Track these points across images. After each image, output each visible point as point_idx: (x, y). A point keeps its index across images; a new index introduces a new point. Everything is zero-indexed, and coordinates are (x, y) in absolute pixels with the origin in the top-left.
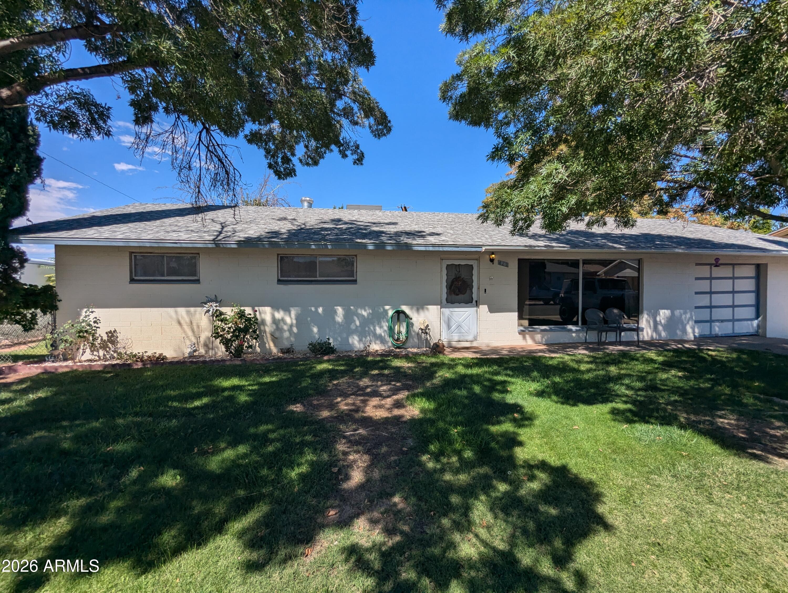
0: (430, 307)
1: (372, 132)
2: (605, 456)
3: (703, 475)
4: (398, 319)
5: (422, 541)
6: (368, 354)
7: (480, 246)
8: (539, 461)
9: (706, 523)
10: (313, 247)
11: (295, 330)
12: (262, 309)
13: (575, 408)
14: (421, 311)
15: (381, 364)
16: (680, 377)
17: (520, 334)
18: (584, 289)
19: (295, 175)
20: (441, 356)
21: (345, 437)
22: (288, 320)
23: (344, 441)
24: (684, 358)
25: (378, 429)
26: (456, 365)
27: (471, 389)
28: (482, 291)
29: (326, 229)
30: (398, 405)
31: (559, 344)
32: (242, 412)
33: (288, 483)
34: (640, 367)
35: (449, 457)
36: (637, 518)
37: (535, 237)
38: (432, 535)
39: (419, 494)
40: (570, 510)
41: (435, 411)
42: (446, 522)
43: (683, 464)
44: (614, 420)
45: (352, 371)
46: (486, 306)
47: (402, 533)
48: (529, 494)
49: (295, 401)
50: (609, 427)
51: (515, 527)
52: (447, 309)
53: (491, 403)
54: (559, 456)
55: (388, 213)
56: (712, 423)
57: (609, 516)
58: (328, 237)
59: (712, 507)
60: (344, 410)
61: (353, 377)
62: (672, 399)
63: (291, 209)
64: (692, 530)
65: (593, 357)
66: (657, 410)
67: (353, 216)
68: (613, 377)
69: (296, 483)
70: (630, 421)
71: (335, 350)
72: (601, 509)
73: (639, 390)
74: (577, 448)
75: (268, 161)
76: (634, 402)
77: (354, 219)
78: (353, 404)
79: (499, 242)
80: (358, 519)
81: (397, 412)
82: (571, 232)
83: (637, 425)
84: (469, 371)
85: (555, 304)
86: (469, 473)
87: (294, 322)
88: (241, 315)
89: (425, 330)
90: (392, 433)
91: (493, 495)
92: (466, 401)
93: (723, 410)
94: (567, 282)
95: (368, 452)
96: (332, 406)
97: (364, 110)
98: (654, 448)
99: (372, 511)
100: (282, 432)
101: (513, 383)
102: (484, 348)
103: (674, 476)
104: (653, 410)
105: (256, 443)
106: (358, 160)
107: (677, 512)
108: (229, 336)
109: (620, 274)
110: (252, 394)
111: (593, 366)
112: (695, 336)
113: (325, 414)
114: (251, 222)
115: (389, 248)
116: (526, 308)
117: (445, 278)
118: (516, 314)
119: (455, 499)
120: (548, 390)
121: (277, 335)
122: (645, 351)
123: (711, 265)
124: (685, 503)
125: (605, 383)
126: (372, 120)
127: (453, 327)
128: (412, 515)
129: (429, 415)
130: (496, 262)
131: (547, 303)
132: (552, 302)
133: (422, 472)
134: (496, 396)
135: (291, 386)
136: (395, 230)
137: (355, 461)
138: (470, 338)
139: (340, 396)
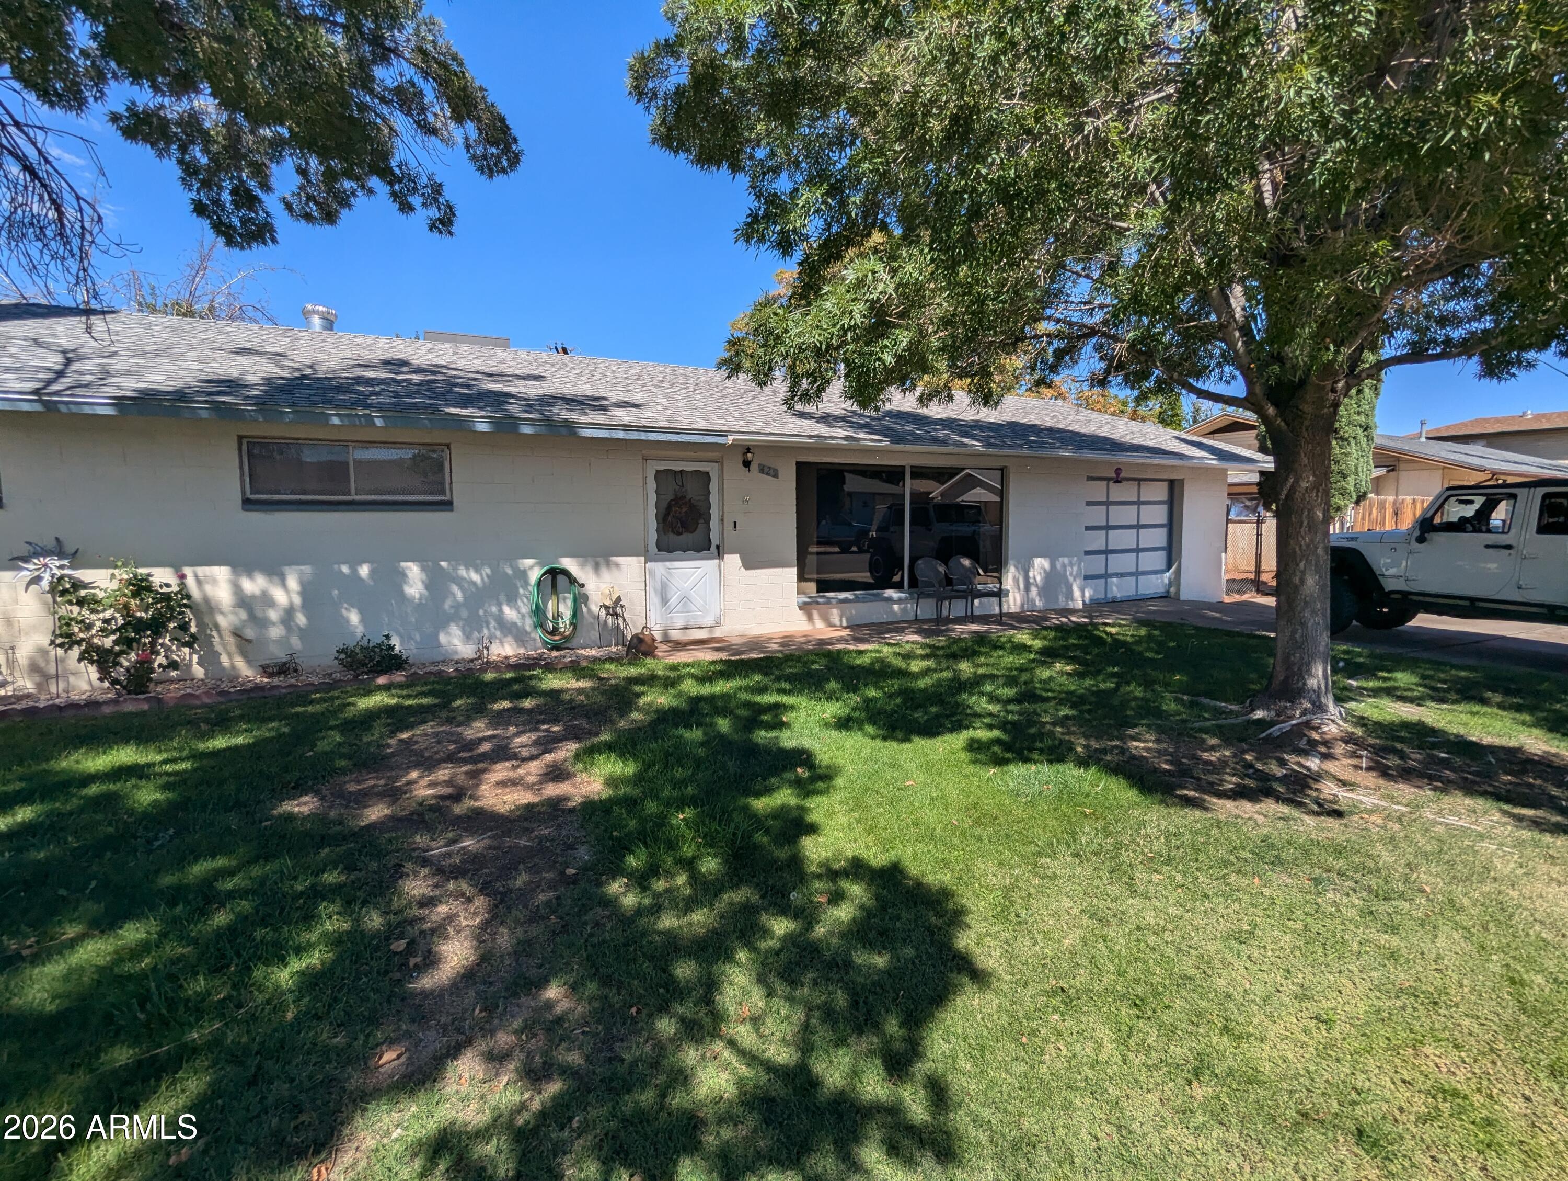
0: (621, 560)
1: (474, 158)
2: (963, 834)
3: (1118, 846)
4: (554, 585)
5: (611, 1080)
6: (488, 665)
7: (722, 434)
8: (847, 859)
9: (1130, 934)
10: (336, 421)
11: (301, 619)
12: (202, 571)
13: (906, 746)
14: (604, 571)
15: (516, 687)
16: (1069, 674)
17: (800, 608)
18: (912, 523)
19: (274, 240)
20: (649, 660)
21: (425, 862)
22: (280, 596)
23: (424, 872)
24: (1072, 641)
25: (508, 833)
26: (680, 678)
27: (712, 725)
28: (729, 526)
29: (369, 382)
30: (556, 774)
31: (873, 624)
32: (141, 832)
33: (268, 1002)
34: (1010, 660)
35: (669, 875)
36: (1024, 946)
37: (826, 419)
38: (635, 1063)
39: (603, 970)
40: (909, 952)
41: (638, 779)
42: (666, 1026)
43: (1087, 830)
44: (974, 762)
45: (445, 705)
46: (737, 557)
47: (565, 1071)
48: (831, 933)
49: (298, 789)
50: (966, 776)
51: (809, 1009)
52: (660, 564)
53: (752, 751)
54: (885, 844)
55: (523, 354)
56: (1123, 751)
57: (978, 951)
58: (374, 400)
59: (1136, 902)
60: (425, 798)
61: (450, 721)
62: (1061, 713)
63: (275, 331)
64: (1111, 951)
65: (929, 646)
66: (1041, 736)
67: (441, 357)
68: (965, 683)
69: (289, 997)
70: (1000, 762)
71: (406, 662)
72: (964, 941)
73: (1009, 701)
74: (916, 824)
75: (194, 195)
76: (1003, 725)
77: (441, 362)
78: (449, 783)
79: (760, 426)
80: (455, 1058)
81: (552, 790)
82: (890, 414)
83: (1012, 768)
84: (707, 690)
85: (861, 551)
86: (711, 905)
87: (297, 600)
88: (140, 587)
89: (614, 609)
90: (541, 839)
91: (763, 945)
92: (702, 752)
93: (1136, 726)
94: (881, 508)
95: (484, 889)
96: (393, 794)
97: (449, 100)
98: (1043, 807)
99: (492, 1033)
100: (256, 871)
101: (792, 707)
102: (736, 641)
103: (1077, 855)
104: (1033, 738)
105: (179, 909)
106: (441, 221)
107: (1085, 921)
108: (108, 642)
109: (965, 497)
110: (176, 782)
111: (930, 663)
112: (1084, 603)
113: (376, 812)
114: (156, 354)
115: (527, 430)
116: (812, 560)
117: (653, 498)
118: (794, 570)
119: (685, 970)
120: (857, 713)
121: (249, 633)
122: (1012, 632)
123: (1108, 479)
124: (1095, 902)
125: (953, 695)
126: (471, 128)
127: (673, 600)
128: (587, 1024)
129: (623, 790)
130: (754, 466)
131: (845, 550)
132: (854, 549)
133: (610, 920)
134: (762, 736)
135: (289, 754)
136: (541, 392)
137: (451, 918)
138: (709, 621)
139: (416, 766)
